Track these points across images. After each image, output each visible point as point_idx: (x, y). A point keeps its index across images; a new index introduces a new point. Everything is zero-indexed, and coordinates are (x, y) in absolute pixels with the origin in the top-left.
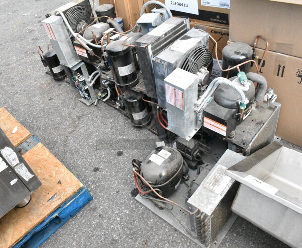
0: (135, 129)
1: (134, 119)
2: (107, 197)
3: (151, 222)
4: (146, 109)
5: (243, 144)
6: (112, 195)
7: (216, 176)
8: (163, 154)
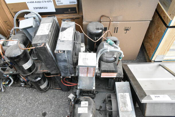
0: (44, 93)
1: (42, 88)
4: (46, 79)
5: (121, 75)
7: (122, 101)
8: (84, 105)
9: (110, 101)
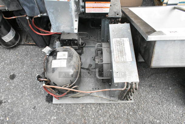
0: (12, 50)
1: (6, 42)
2: (27, 118)
3: (78, 112)
4: (12, 28)
5: (118, 14)
6: (31, 114)
7: (118, 48)
8: (61, 56)
9: (101, 50)
